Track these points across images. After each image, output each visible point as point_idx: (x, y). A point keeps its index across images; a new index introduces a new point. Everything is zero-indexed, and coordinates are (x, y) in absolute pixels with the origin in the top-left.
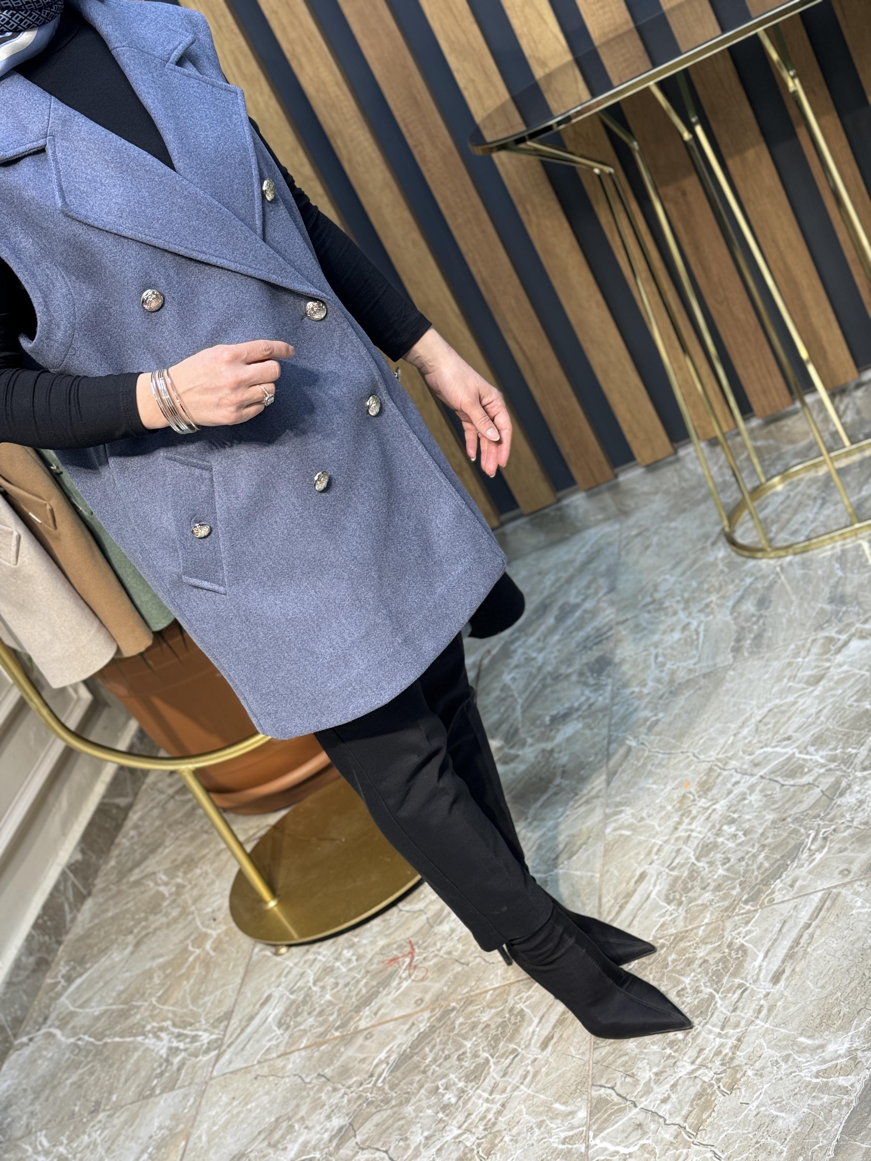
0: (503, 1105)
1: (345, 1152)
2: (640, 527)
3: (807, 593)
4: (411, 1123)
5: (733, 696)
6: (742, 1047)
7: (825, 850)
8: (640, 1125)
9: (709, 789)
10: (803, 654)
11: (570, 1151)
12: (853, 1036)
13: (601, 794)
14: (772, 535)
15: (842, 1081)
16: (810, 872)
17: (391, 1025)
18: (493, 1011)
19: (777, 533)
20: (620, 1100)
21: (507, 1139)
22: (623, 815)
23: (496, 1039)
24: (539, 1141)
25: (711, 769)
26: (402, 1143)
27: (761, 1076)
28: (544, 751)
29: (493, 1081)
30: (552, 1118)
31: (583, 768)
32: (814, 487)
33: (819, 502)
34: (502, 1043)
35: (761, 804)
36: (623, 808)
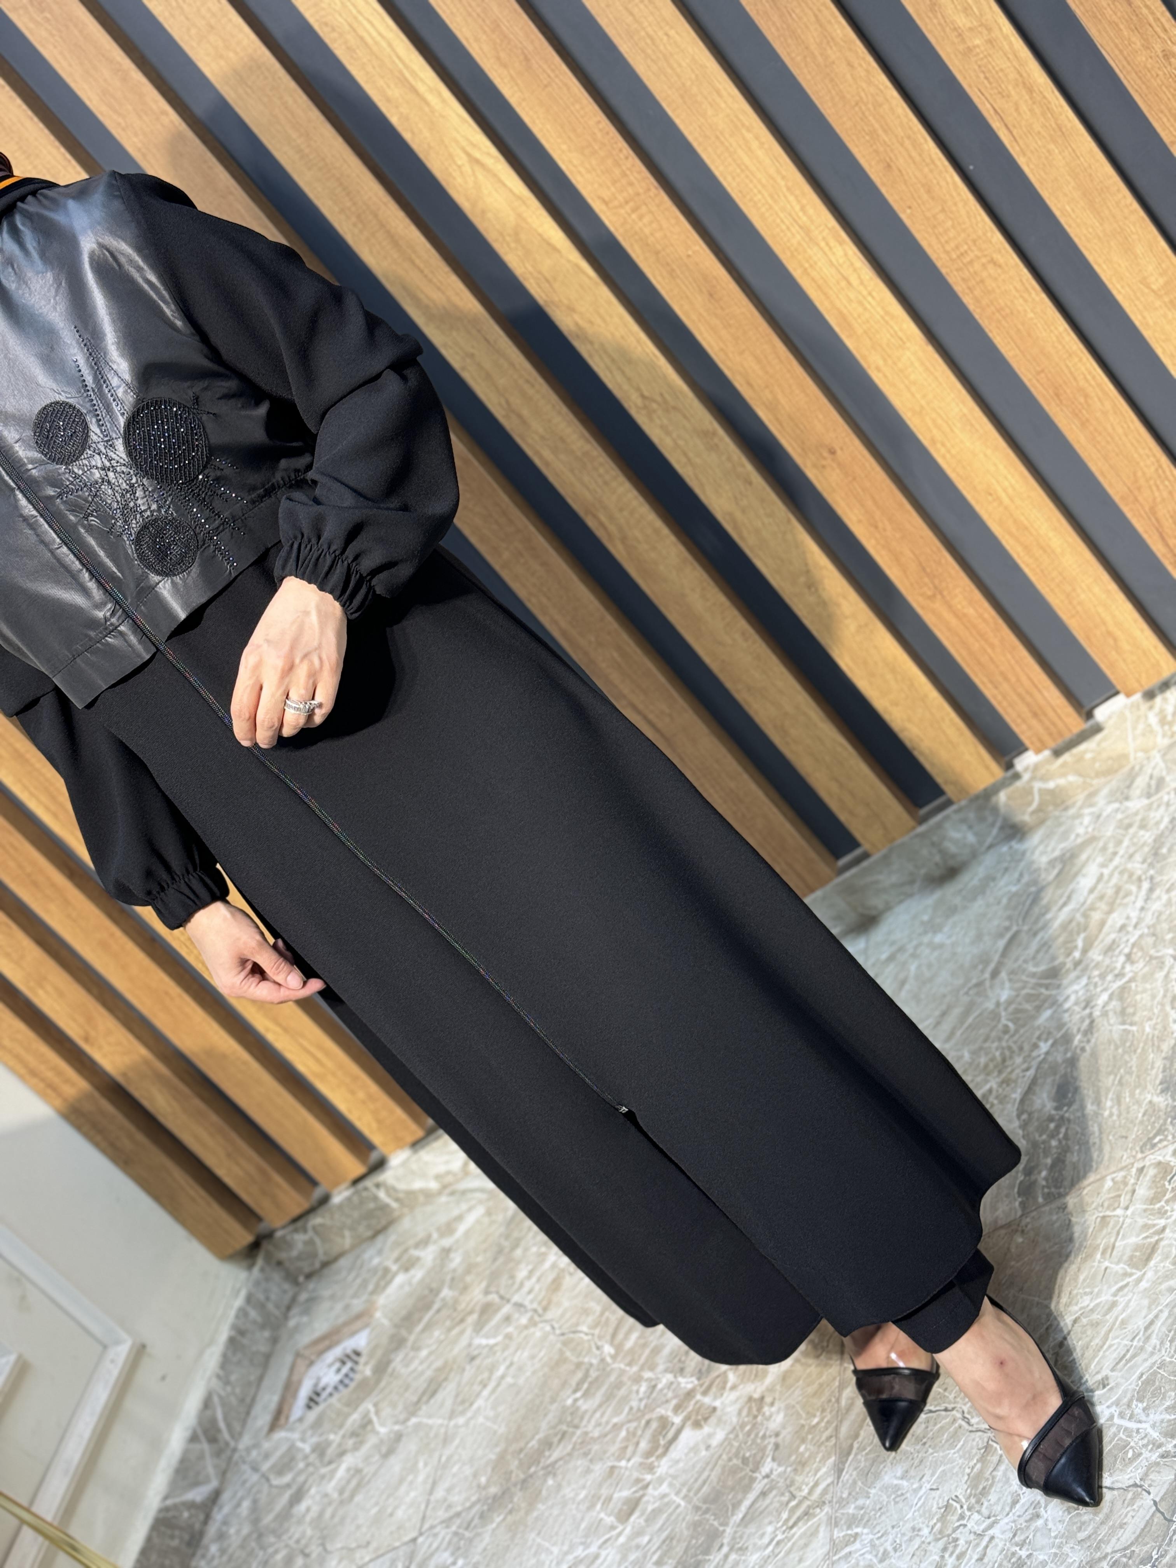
2: (893, 943)
3: (1130, 1073)
5: (1021, 1290)
9: (985, 1492)
10: (1124, 1200)
13: (828, 1497)
14: (1077, 954)
19: (1085, 951)
22: (857, 1545)
25: (987, 1447)
28: (750, 1399)
31: (803, 1441)
32: (1138, 857)
33: (1146, 885)
35: (1061, 1527)
36: (859, 1530)
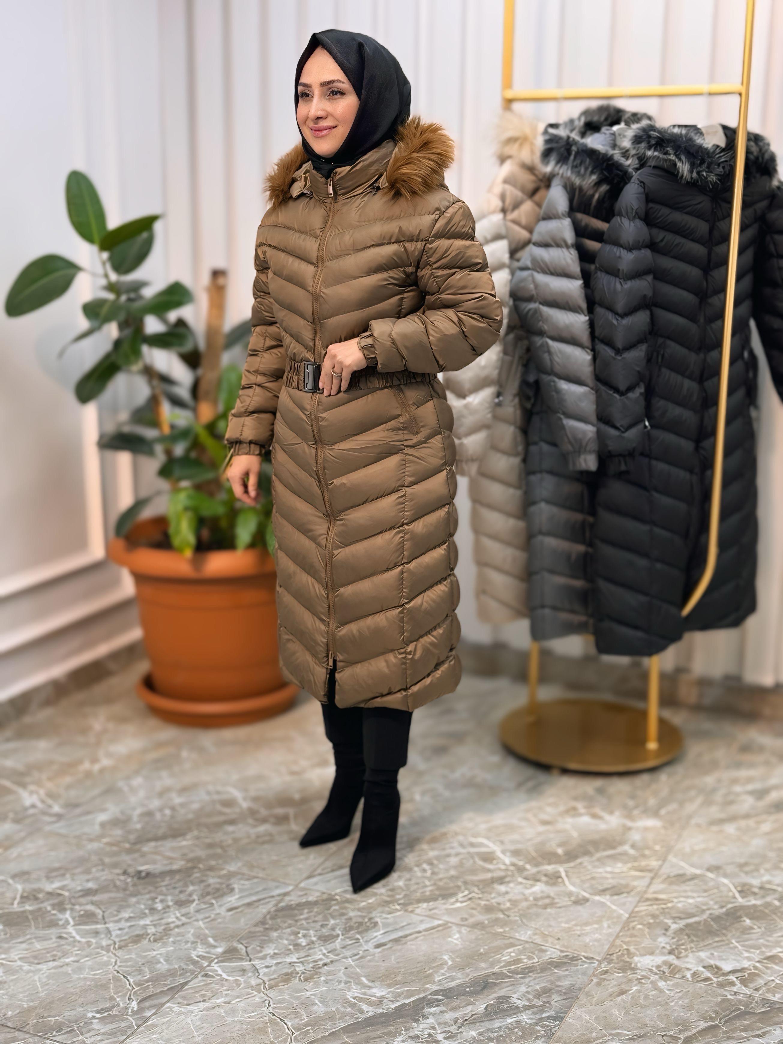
0: (183, 925)
1: (82, 900)
4: (128, 906)
6: (330, 965)
7: (465, 904)
8: (243, 971)
11: (198, 962)
12: (391, 991)
15: (365, 1007)
16: (447, 909)
17: (158, 857)
18: (218, 880)
20: (245, 954)
21: (171, 939)
23: (208, 894)
24: (186, 949)
26: (115, 913)
27: (327, 983)
29: (188, 911)
30: (202, 944)
34: (208, 897)
